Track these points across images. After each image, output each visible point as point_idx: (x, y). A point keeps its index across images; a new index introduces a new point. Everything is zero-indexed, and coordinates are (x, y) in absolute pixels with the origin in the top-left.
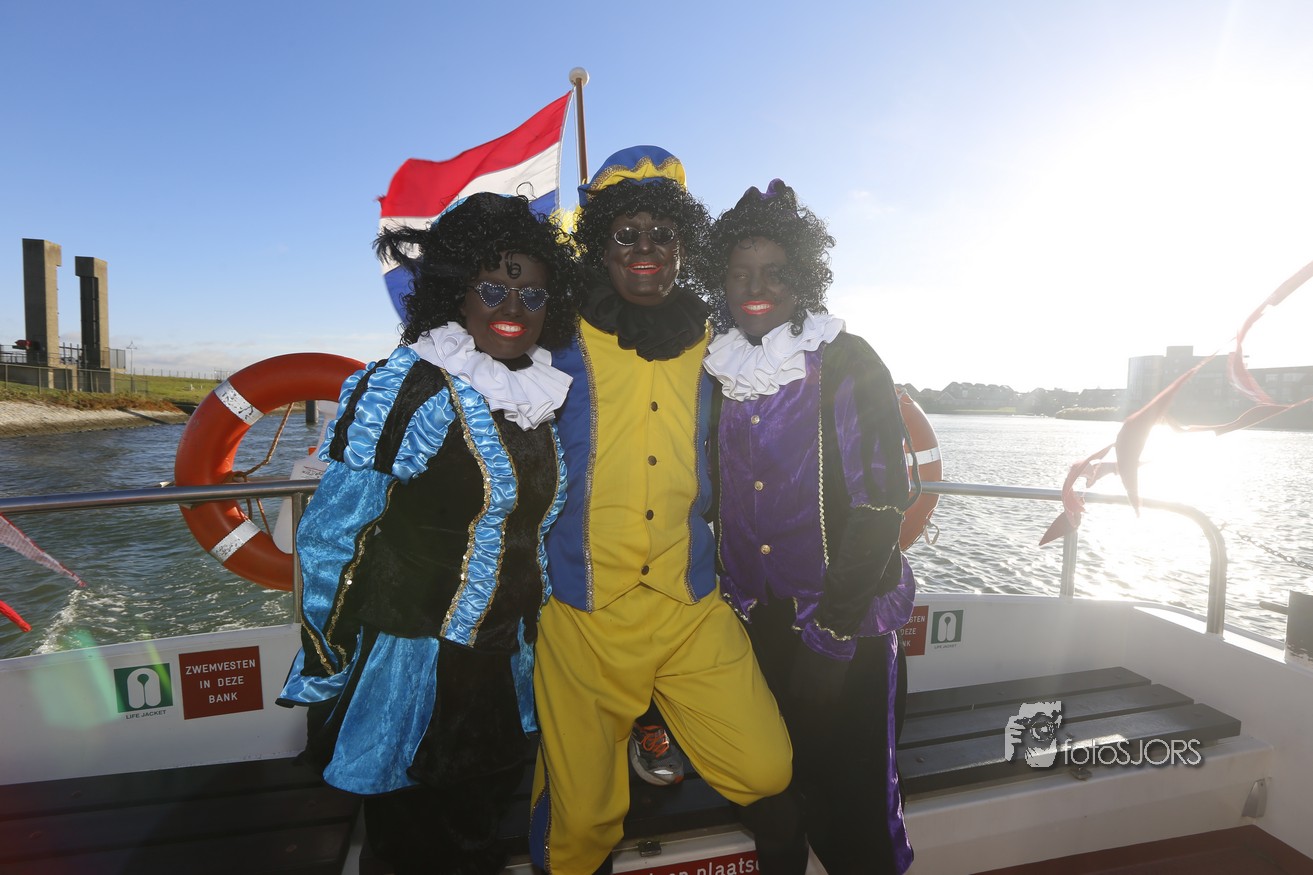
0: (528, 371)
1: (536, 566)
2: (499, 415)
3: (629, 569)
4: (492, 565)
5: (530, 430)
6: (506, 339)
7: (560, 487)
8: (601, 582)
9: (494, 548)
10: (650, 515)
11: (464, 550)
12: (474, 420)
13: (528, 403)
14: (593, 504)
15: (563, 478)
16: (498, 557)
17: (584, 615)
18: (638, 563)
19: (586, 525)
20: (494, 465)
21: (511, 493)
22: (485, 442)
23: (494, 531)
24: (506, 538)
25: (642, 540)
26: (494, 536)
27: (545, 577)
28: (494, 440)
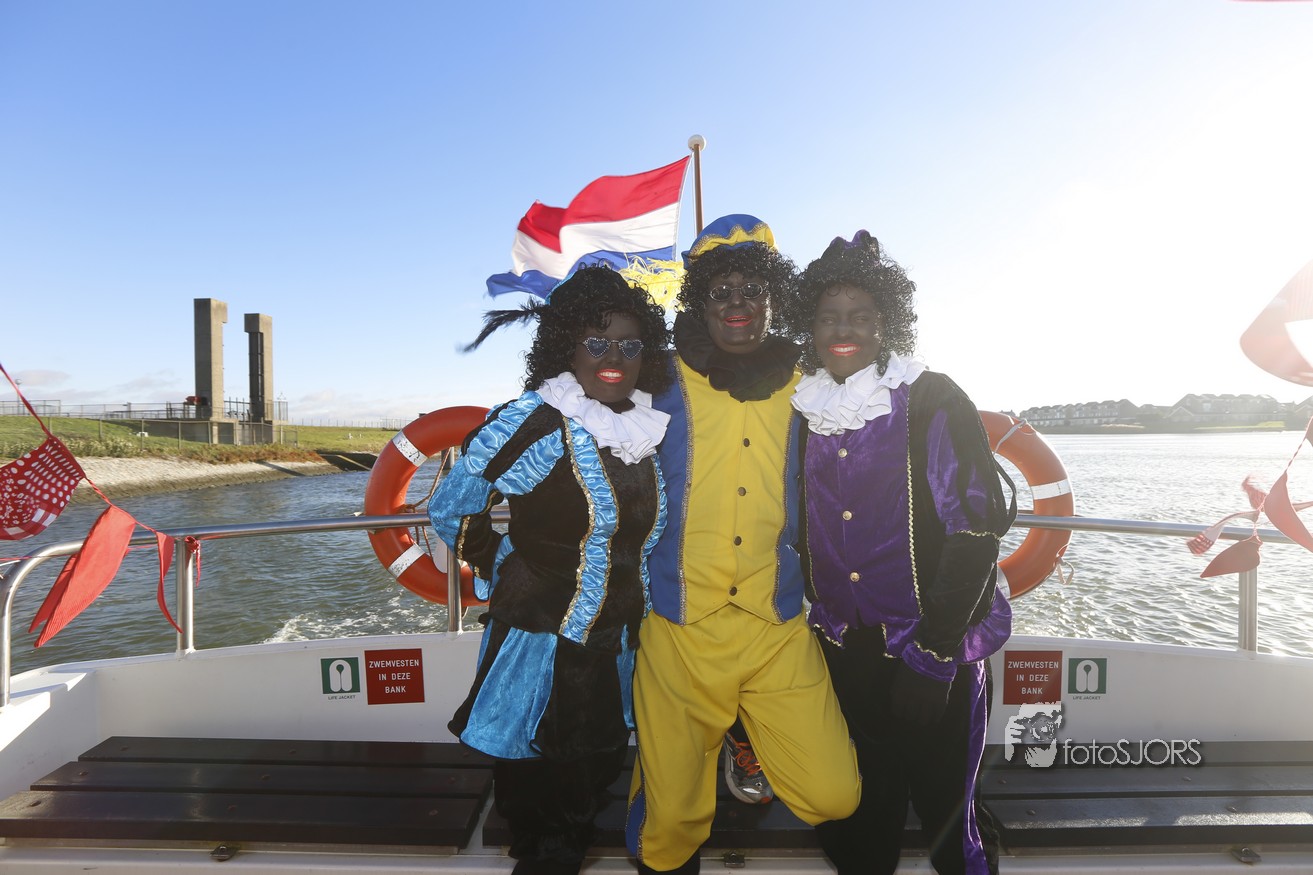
0: (631, 413)
1: (639, 583)
2: (606, 453)
3: (718, 589)
4: (600, 578)
5: (633, 464)
6: (610, 384)
7: (659, 515)
8: (694, 600)
9: (601, 564)
10: (738, 541)
11: (578, 564)
12: (582, 457)
13: (630, 440)
14: (688, 529)
15: (662, 507)
16: (605, 571)
17: (676, 627)
18: (726, 584)
19: (681, 548)
20: (597, 494)
21: (612, 518)
22: (590, 475)
23: (602, 550)
24: (612, 556)
25: (730, 564)
26: (601, 553)
27: (646, 593)
28: (598, 473)
